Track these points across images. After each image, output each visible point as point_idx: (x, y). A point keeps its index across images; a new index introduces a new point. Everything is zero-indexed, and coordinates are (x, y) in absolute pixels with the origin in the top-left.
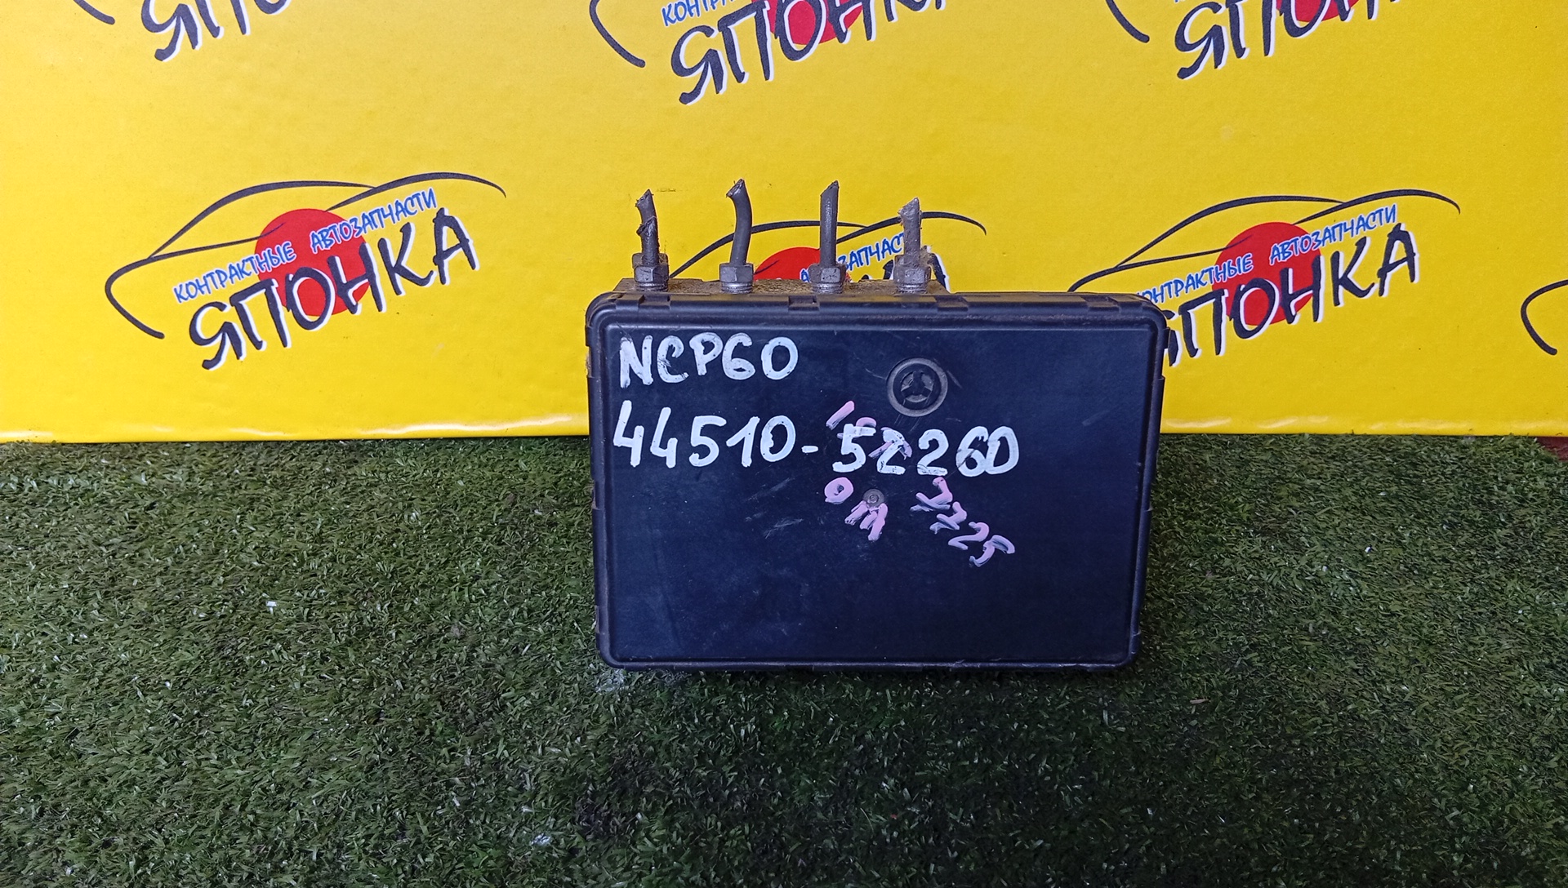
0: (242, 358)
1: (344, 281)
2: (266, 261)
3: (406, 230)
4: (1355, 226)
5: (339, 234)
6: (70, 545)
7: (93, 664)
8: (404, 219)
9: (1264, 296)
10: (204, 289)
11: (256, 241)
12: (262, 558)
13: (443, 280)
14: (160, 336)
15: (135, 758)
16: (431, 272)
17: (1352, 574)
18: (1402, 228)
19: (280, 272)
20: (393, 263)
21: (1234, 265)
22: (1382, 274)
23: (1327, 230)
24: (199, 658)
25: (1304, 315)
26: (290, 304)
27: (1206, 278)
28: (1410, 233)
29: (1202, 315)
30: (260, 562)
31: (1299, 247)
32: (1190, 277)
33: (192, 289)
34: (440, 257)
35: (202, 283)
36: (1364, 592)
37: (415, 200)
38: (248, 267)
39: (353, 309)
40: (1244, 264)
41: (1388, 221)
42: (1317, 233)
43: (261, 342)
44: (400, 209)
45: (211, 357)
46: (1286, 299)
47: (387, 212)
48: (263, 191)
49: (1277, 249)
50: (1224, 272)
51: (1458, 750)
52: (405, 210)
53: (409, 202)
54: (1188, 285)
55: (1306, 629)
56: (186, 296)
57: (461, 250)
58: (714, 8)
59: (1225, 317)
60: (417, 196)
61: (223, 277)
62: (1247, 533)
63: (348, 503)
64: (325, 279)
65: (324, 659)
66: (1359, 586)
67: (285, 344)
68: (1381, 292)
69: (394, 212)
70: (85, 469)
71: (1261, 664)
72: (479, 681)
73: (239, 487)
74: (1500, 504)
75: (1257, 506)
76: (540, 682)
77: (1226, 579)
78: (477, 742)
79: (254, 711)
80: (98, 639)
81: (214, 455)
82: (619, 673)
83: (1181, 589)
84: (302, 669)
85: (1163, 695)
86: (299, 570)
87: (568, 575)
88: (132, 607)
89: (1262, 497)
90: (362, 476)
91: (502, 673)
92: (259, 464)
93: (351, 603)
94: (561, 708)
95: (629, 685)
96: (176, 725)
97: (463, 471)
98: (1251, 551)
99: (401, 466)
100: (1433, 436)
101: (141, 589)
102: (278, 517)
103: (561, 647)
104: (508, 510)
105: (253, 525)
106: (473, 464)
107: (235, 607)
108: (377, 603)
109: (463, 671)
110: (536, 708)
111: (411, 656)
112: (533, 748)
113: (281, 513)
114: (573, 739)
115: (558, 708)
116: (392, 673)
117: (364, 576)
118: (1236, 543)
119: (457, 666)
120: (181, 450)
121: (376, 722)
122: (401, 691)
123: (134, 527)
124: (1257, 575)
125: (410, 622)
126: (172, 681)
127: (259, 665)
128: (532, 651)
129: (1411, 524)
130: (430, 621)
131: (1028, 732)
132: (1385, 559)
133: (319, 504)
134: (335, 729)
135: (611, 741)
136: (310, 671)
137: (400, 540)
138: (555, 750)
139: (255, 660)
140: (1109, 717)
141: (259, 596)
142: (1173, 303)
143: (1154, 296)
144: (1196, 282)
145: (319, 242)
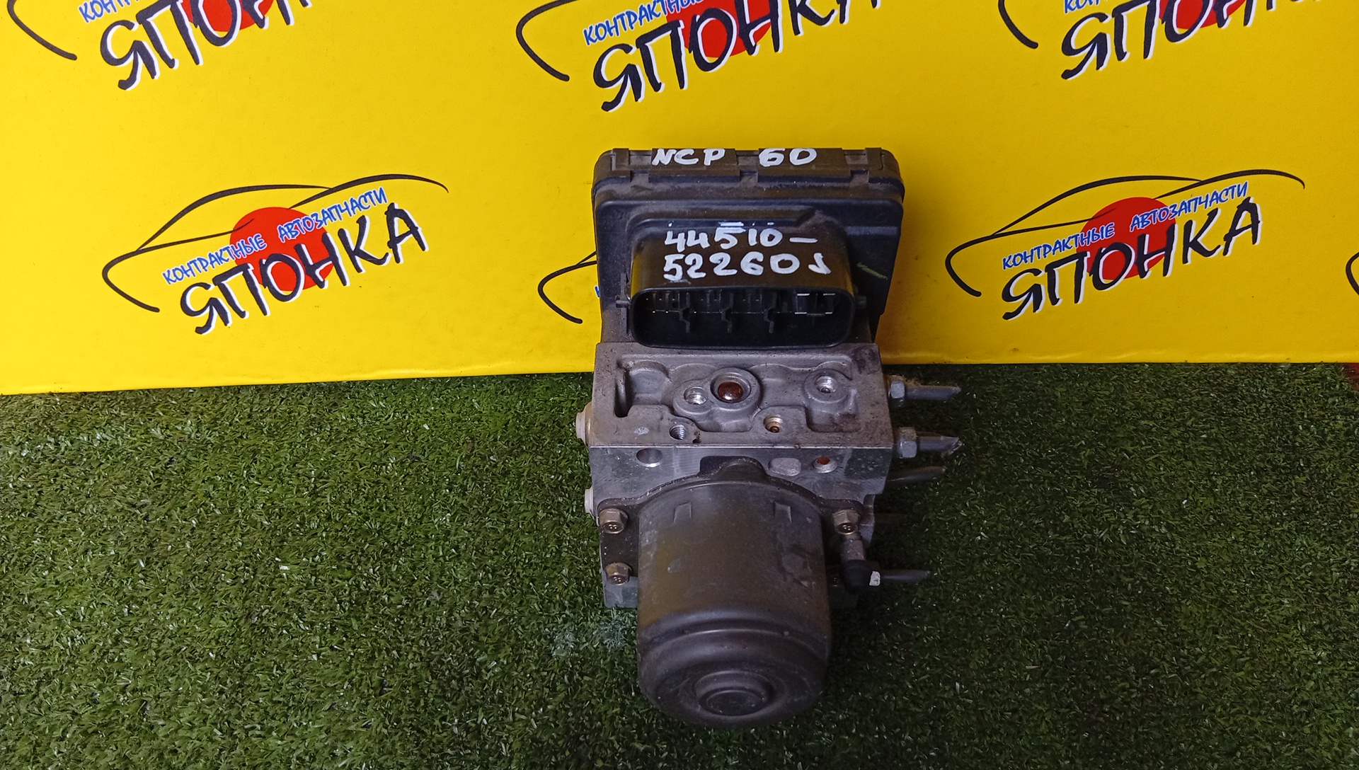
0: (229, 325)
1: (311, 263)
2: (241, 249)
3: (362, 221)
4: (1209, 200)
5: (302, 226)
6: (109, 509)
7: (148, 635)
8: (359, 213)
9: (1122, 255)
10: (190, 273)
11: (231, 234)
12: (270, 516)
13: (397, 260)
14: (156, 310)
15: (196, 730)
16: (387, 254)
17: (1169, 527)
18: (1251, 201)
20: (353, 248)
21: (1097, 232)
22: (1228, 238)
23: (1184, 203)
24: (233, 626)
25: (1154, 272)
26: (266, 283)
27: (1072, 243)
28: (1258, 205)
29: (1065, 274)
30: (269, 521)
31: (1157, 216)
32: (1058, 242)
33: (179, 274)
34: (393, 242)
35: (187, 268)
36: (1178, 548)
37: (368, 197)
38: (226, 255)
39: (321, 285)
40: (1107, 232)
41: (1239, 195)
42: (1175, 206)
43: (244, 312)
44: (354, 205)
45: (202, 324)
46: (1141, 258)
47: (343, 207)
48: (232, 194)
49: (1138, 219)
50: (1088, 238)
51: (1234, 715)
52: (359, 205)
53: (363, 199)
54: (1055, 249)
55: (1126, 587)
56: (174, 279)
57: (411, 235)
58: (632, 28)
59: (1085, 274)
60: (369, 194)
61: (205, 264)
62: (1086, 485)
63: (333, 452)
65: (333, 630)
66: (1173, 541)
67: (265, 313)
68: (1225, 252)
69: (350, 207)
70: (108, 423)
71: (1086, 627)
72: (458, 646)
73: (241, 437)
74: (1301, 445)
75: (1097, 451)
76: (507, 646)
77: (1065, 538)
78: (461, 710)
79: (284, 681)
80: (148, 609)
81: (215, 402)
82: (570, 637)
83: (1027, 549)
84: (317, 639)
85: (1005, 663)
86: (302, 530)
87: (523, 532)
88: (171, 574)
89: (1102, 439)
90: (342, 420)
91: (476, 638)
92: (254, 410)
93: (349, 568)
94: (525, 674)
95: (578, 652)
96: (224, 696)
97: (427, 413)
98: (1087, 503)
99: (374, 408)
100: (1255, 364)
101: (176, 554)
102: (278, 470)
103: (521, 609)
104: (468, 457)
105: (257, 479)
106: (435, 404)
107: (255, 571)
108: (370, 565)
109: (445, 636)
110: (505, 673)
111: (402, 622)
112: (505, 714)
113: (280, 466)
114: (537, 709)
115: (522, 673)
116: (389, 642)
117: (356, 536)
118: (1076, 495)
119: (440, 631)
120: (186, 395)
121: (381, 694)
122: (398, 660)
123: (159, 486)
124: (1090, 532)
125: (398, 583)
126: (215, 651)
127: (282, 634)
128: (499, 614)
129: (1224, 470)
130: (414, 581)
131: (895, 702)
132: (1198, 509)
133: (310, 454)
134: (350, 701)
135: (567, 710)
136: (323, 642)
137: (381, 494)
138: (523, 717)
139: (277, 628)
140: (961, 687)
141: (273, 560)
142: (1041, 263)
143: (1024, 257)
144: (1063, 246)
145: (286, 233)
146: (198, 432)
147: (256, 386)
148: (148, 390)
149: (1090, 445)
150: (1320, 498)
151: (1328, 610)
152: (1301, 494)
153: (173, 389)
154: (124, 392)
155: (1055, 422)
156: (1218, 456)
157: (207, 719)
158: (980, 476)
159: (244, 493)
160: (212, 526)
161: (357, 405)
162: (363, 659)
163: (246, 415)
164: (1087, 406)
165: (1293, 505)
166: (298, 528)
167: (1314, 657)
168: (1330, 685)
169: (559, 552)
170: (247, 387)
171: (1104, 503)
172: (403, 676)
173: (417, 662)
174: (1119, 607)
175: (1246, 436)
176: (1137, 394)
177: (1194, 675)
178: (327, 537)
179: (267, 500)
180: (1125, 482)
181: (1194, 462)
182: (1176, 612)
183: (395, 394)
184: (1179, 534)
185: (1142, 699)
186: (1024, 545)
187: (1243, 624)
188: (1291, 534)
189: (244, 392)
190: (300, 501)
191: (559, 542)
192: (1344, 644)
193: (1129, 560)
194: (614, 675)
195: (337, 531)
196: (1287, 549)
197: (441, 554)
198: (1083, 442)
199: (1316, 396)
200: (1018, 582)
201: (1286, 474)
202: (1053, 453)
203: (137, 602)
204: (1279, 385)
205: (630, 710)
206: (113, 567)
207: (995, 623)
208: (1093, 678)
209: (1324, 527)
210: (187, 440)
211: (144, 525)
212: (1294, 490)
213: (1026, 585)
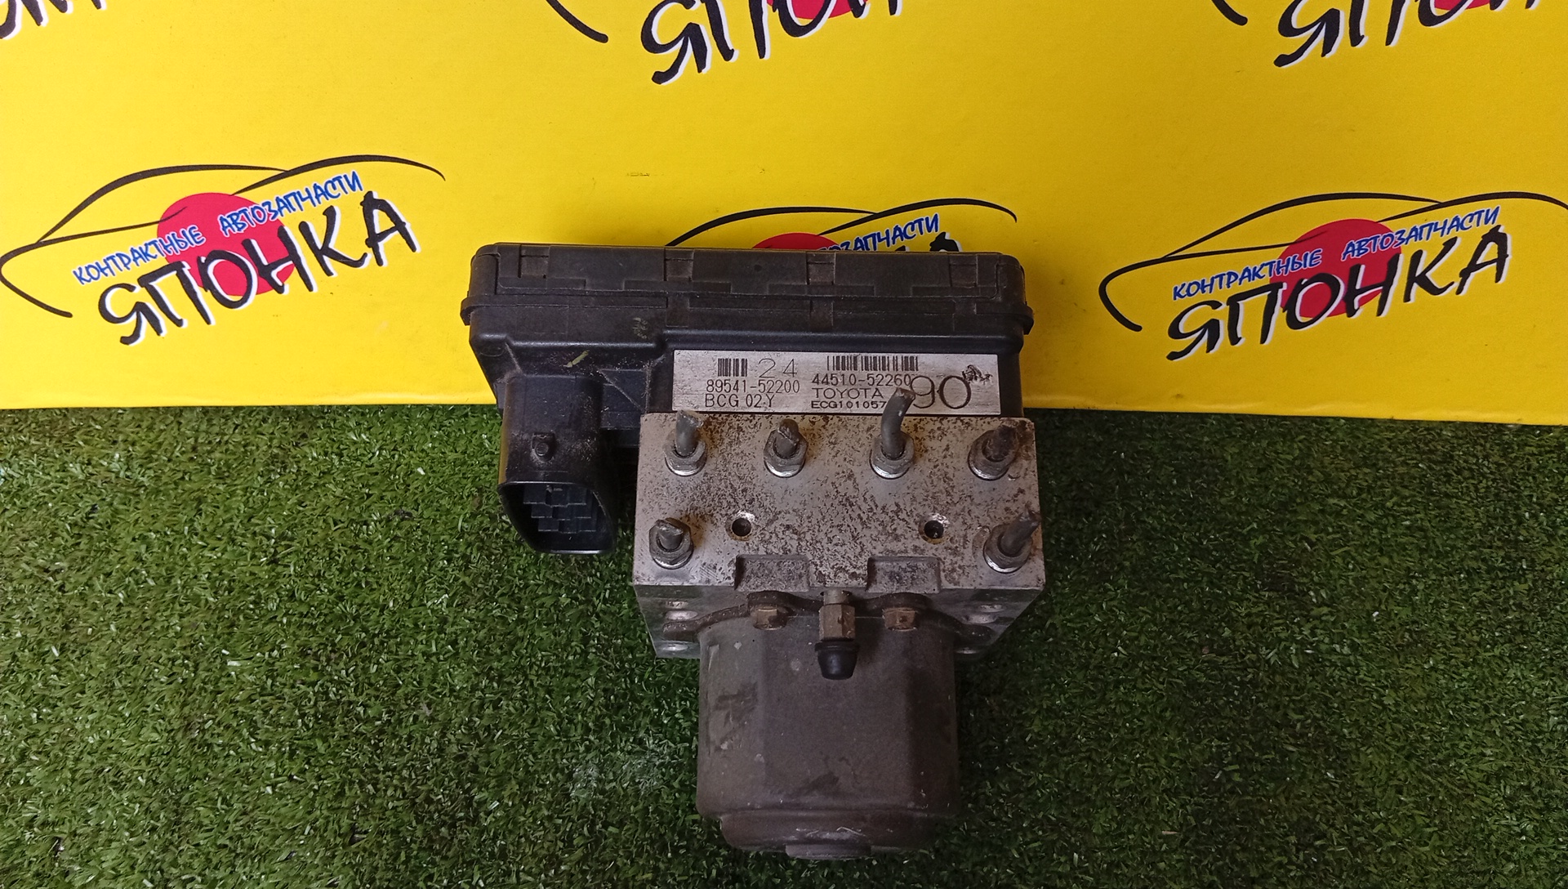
0: (162, 335)
1: (265, 262)
2: (172, 244)
3: (330, 213)
5: (251, 217)
6: (15, 575)
7: (63, 750)
8: (325, 203)
10: (107, 271)
11: (156, 226)
12: (216, 590)
13: (379, 262)
15: (121, 879)
16: (365, 255)
17: (1354, 647)
18: (1500, 230)
19: (191, 255)
20: (320, 245)
21: (1300, 259)
22: (1465, 274)
24: (167, 741)
25: (1366, 311)
27: (1265, 271)
30: (215, 598)
32: (1247, 270)
33: (93, 272)
34: (373, 240)
35: (103, 265)
36: (1362, 676)
38: (152, 250)
39: (280, 290)
40: (1313, 259)
41: (1487, 222)
43: (181, 320)
44: (319, 192)
45: (129, 333)
46: (1351, 293)
47: (304, 195)
48: (155, 175)
49: (1353, 245)
50: (1287, 266)
52: (326, 193)
53: (330, 185)
55: (1294, 726)
56: (88, 278)
59: (1278, 308)
60: (338, 179)
61: (126, 261)
62: (1254, 587)
63: (300, 503)
64: (243, 262)
65: (292, 753)
66: (1357, 666)
67: (208, 321)
68: (1459, 291)
69: (313, 195)
70: (15, 454)
71: (1241, 780)
72: (451, 780)
73: (183, 478)
74: (1527, 541)
75: (1271, 540)
76: (514, 782)
77: (1223, 659)
78: (453, 867)
79: (231, 818)
80: (63, 714)
81: (150, 428)
82: (593, 772)
83: (1174, 673)
84: (272, 764)
85: (1136, 827)
86: (257, 611)
87: (539, 623)
88: (91, 667)
89: (1280, 523)
90: (313, 458)
91: (474, 768)
92: (200, 441)
93: (315, 669)
94: (535, 820)
95: (603, 792)
96: (156, 837)
97: (423, 451)
98: (1254, 610)
99: (355, 443)
100: (1478, 424)
101: (98, 639)
102: (228, 526)
103: (533, 731)
104: (473, 516)
105: (202, 538)
106: (433, 440)
107: (196, 667)
108: (342, 665)
109: (435, 765)
110: (510, 818)
111: (381, 744)
112: (508, 873)
113: (231, 520)
114: (546, 870)
115: (531, 820)
116: (362, 771)
117: (326, 623)
118: (1240, 600)
119: (429, 758)
120: (114, 418)
121: (352, 842)
122: (374, 796)
123: (78, 544)
124: (1255, 651)
125: (377, 690)
126: (145, 775)
127: (228, 755)
128: (504, 737)
129: (1427, 570)
130: (398, 686)
131: (997, 875)
132: (1391, 623)
133: (270, 504)
134: (312, 851)
135: (584, 872)
136: (280, 770)
137: (360, 563)
138: (529, 878)
139: (223, 746)
140: (1080, 858)
141: (219, 652)
142: (1222, 294)
143: (1202, 286)
144: (1253, 274)
145: (230, 225)
146: (128, 469)
147: (203, 407)
148: (67, 409)
149: (1263, 530)
150: (1542, 613)
151: (1539, 766)
152: (1520, 606)
153: (98, 409)
154: (36, 411)
155: (1222, 496)
156: (1422, 551)
157: (135, 863)
158: (1122, 568)
159: (184, 557)
160: (144, 601)
161: (333, 436)
162: (330, 796)
163: (189, 447)
164: (1264, 474)
165: (1509, 622)
166: (251, 609)
167: (1517, 829)
168: (1535, 868)
169: (585, 653)
170: (192, 409)
171: (1275, 611)
172: (380, 819)
173: (398, 799)
174: (1285, 754)
175: (1459, 525)
176: (1327, 460)
177: (1368, 848)
178: (289, 623)
179: (214, 568)
180: (1304, 584)
181: (1391, 558)
182: (1353, 762)
183: (382, 423)
184: (1366, 657)
185: (1302, 878)
186: (1171, 668)
187: (1433, 781)
188: (1504, 661)
189: (186, 415)
190: (256, 570)
191: (586, 640)
192: (1556, 815)
193: (1300, 690)
194: (646, 828)
195: (301, 615)
196: (1497, 682)
197: (434, 649)
198: (1255, 525)
199: (1551, 471)
200: (1160, 717)
201: (1504, 578)
202: (1216, 539)
203: (48, 705)
204: (1504, 456)
205: (665, 875)
206: (19, 654)
207: (1127, 772)
208: (1244, 849)
209: (1545, 653)
210: (114, 480)
211: (59, 599)
212: (1511, 602)
213: (1169, 723)
